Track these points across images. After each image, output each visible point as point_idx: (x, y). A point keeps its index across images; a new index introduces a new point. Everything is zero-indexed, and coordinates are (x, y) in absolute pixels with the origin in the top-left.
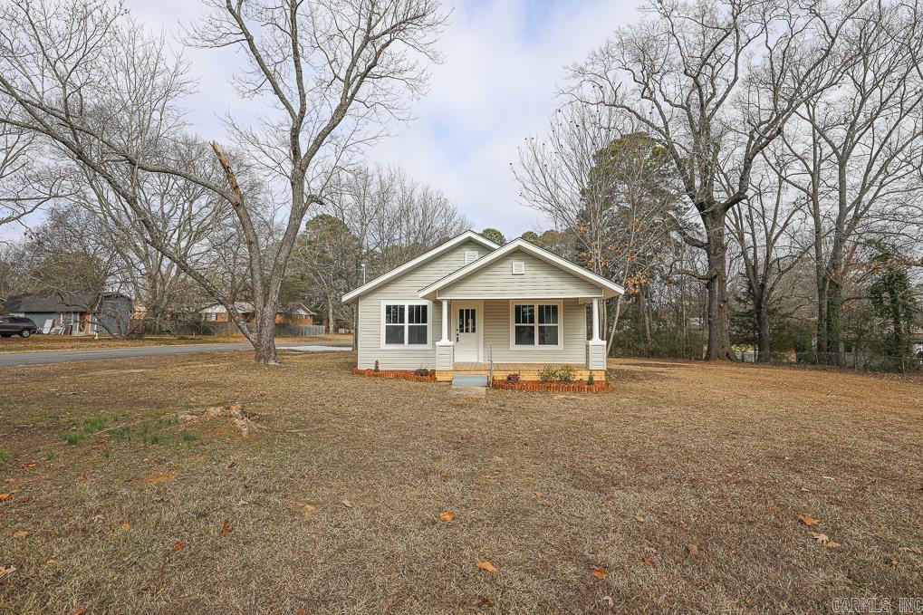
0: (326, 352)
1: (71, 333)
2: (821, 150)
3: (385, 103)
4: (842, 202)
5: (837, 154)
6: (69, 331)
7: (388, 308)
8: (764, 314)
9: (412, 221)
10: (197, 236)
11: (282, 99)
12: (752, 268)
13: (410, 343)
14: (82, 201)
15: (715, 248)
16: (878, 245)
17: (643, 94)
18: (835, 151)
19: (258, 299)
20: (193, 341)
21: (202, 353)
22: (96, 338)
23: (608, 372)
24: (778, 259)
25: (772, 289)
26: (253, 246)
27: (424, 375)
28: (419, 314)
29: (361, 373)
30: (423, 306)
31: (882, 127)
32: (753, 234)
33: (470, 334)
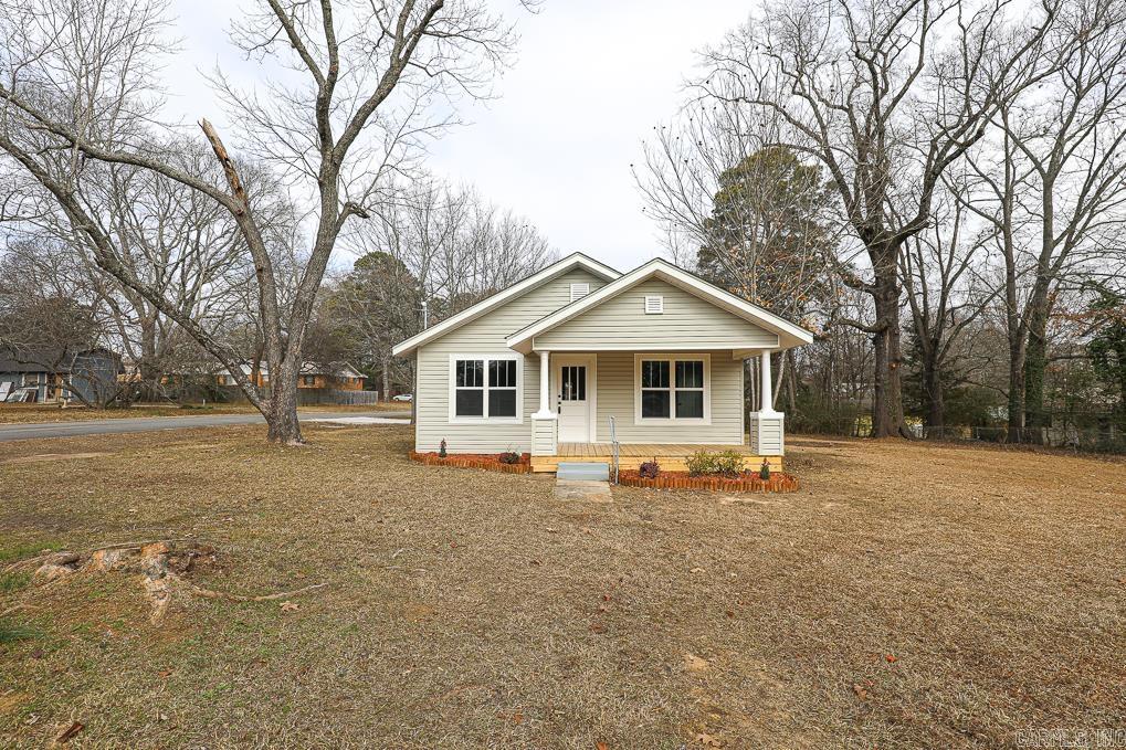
0: (375, 425)
1: (36, 401)
2: (1014, 168)
3: (455, 71)
4: (1047, 233)
5: (1041, 170)
6: (33, 397)
7: (460, 364)
8: (936, 379)
9: (489, 256)
10: (207, 275)
11: (303, 53)
12: (921, 319)
13: (491, 414)
14: (53, 227)
15: (885, 291)
16: (1099, 287)
17: (794, 87)
18: (1038, 166)
19: (272, 351)
20: (200, 411)
21: (201, 428)
22: (64, 406)
23: (788, 459)
24: (953, 309)
25: (948, 346)
26: (265, 275)
27: (513, 462)
28: (504, 372)
29: (420, 459)
30: (510, 362)
31: (1108, 132)
32: (922, 277)
33: (578, 402)
